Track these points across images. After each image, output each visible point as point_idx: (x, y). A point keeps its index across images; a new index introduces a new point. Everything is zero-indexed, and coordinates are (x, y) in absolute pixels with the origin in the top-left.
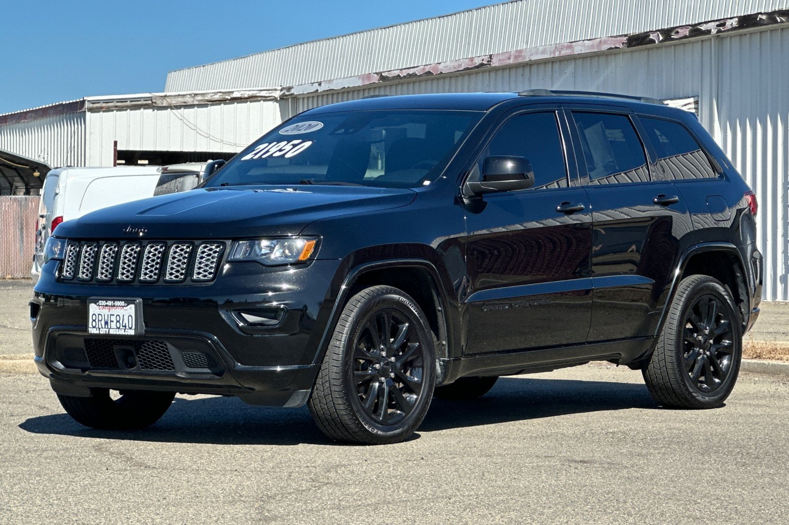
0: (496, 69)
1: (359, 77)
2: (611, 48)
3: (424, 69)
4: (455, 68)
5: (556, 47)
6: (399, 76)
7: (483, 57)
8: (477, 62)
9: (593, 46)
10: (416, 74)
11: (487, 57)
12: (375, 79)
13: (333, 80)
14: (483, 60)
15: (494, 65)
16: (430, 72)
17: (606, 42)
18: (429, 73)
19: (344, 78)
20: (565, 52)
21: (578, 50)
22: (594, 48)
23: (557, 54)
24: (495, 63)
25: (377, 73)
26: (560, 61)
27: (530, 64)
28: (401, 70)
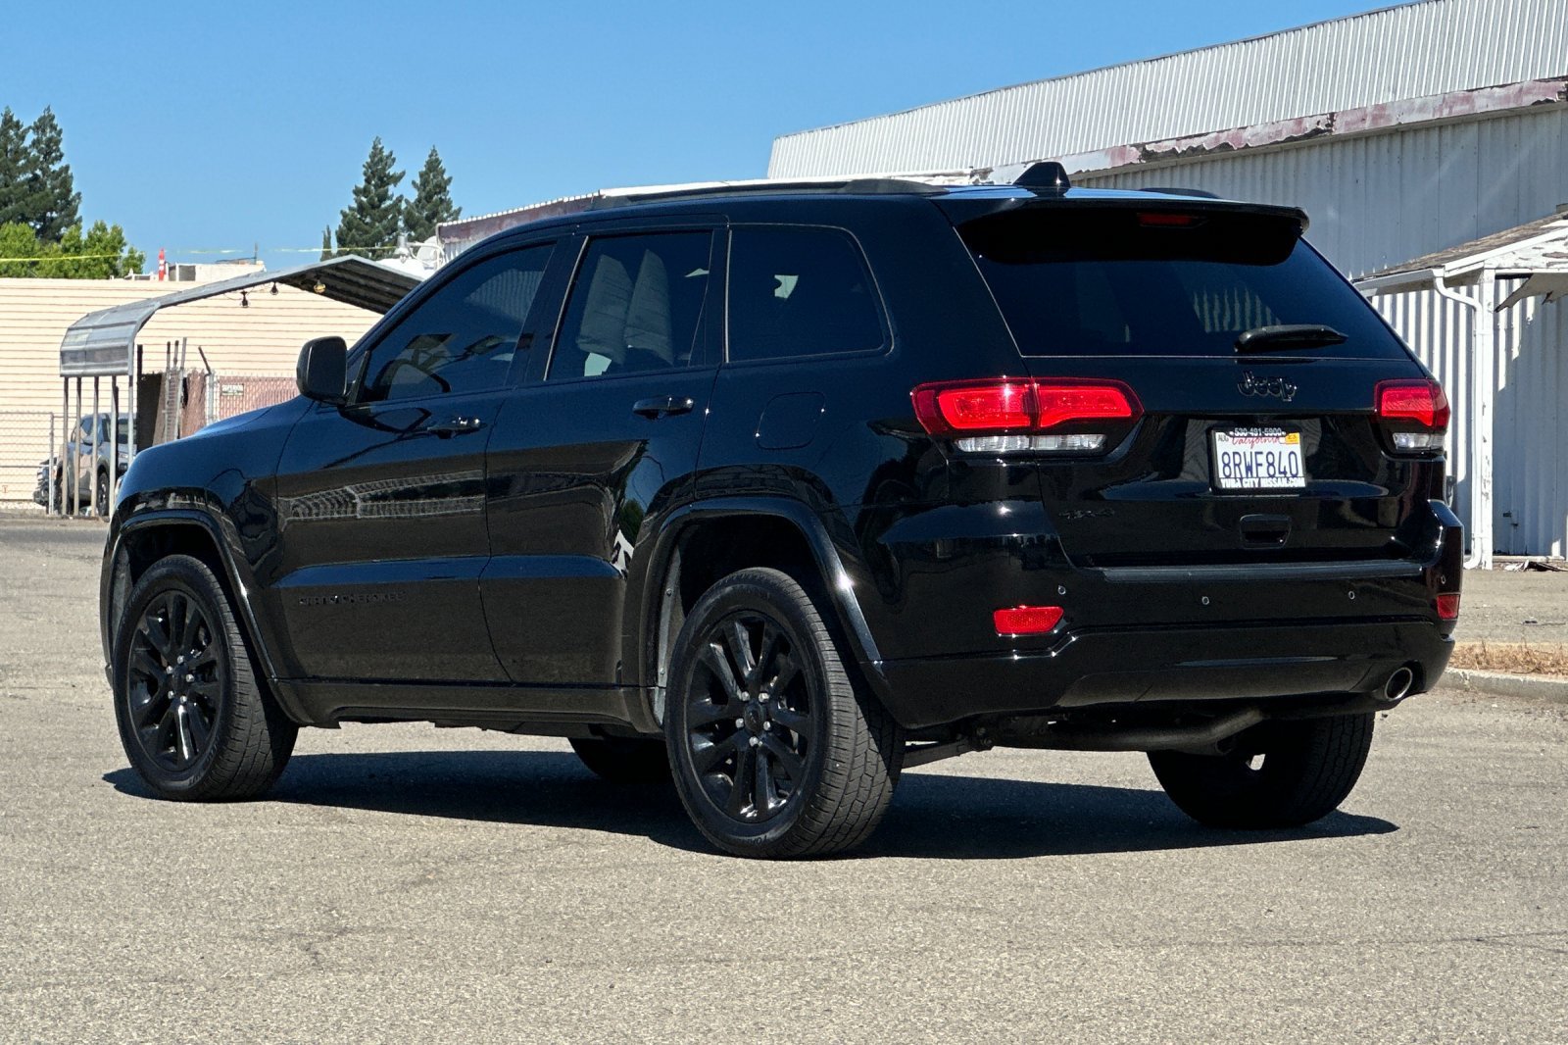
0: (1343, 140)
1: (1107, 151)
2: (1539, 102)
3: (1217, 138)
4: (1270, 137)
5: (1444, 99)
6: (1174, 151)
7: (1319, 118)
8: (1309, 126)
9: (1507, 98)
10: (1203, 149)
11: (1325, 117)
12: (1134, 156)
13: (1061, 157)
14: (1318, 123)
15: (1337, 133)
16: (1227, 144)
17: (1529, 91)
18: (1225, 146)
19: (1080, 153)
20: (1460, 109)
21: (1481, 103)
22: (1512, 101)
23: (1445, 113)
24: (1339, 129)
25: (1136, 146)
26: (1454, 126)
27: (1401, 132)
28: (1178, 139)
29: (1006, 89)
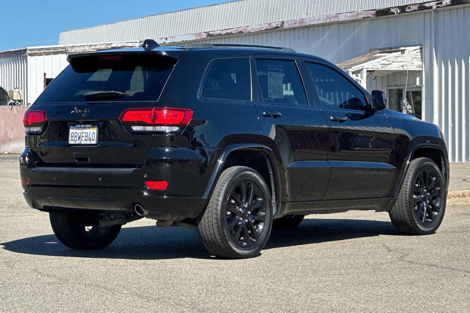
0: (286, 30)
1: (194, 35)
2: (365, 17)
3: (237, 30)
4: (258, 29)
5: (327, 17)
6: (220, 34)
7: (278, 23)
8: (274, 25)
9: (352, 16)
10: (232, 33)
11: (280, 22)
12: (204, 36)
13: (175, 36)
14: (278, 24)
15: (285, 27)
16: (241, 31)
17: (361, 14)
18: (241, 32)
19: (182, 35)
20: (333, 20)
21: (342, 18)
22: (353, 17)
23: (328, 21)
24: (286, 26)
25: (206, 33)
26: (328, 25)
27: (309, 27)
28: (222, 30)
29: (152, 16)
